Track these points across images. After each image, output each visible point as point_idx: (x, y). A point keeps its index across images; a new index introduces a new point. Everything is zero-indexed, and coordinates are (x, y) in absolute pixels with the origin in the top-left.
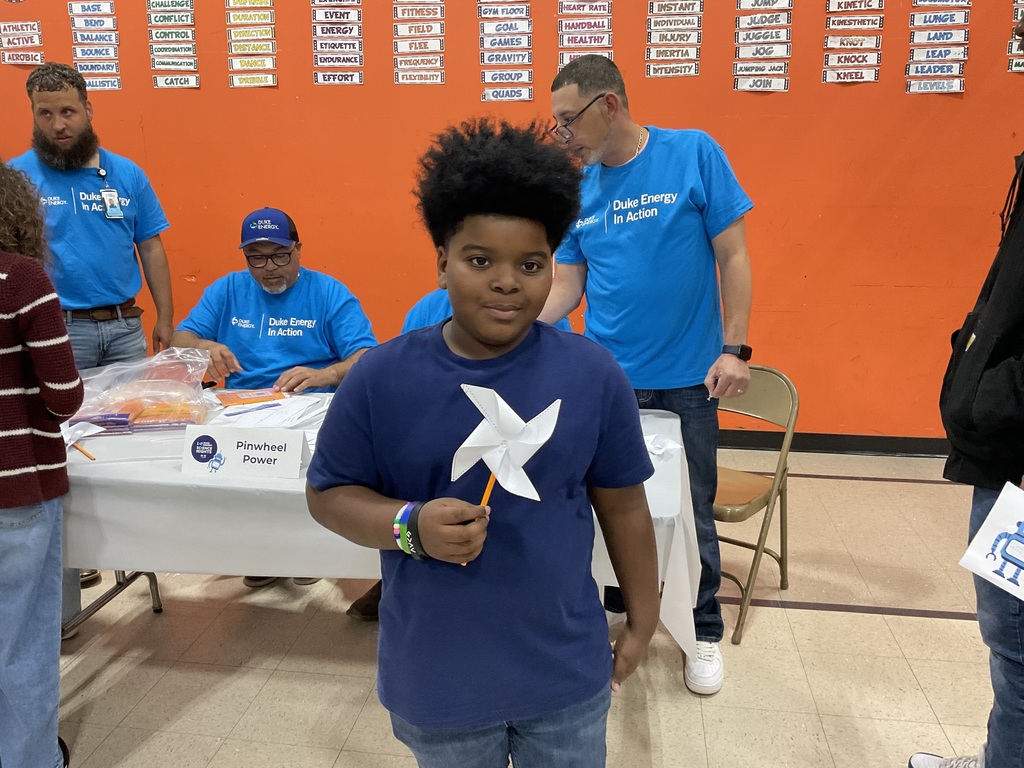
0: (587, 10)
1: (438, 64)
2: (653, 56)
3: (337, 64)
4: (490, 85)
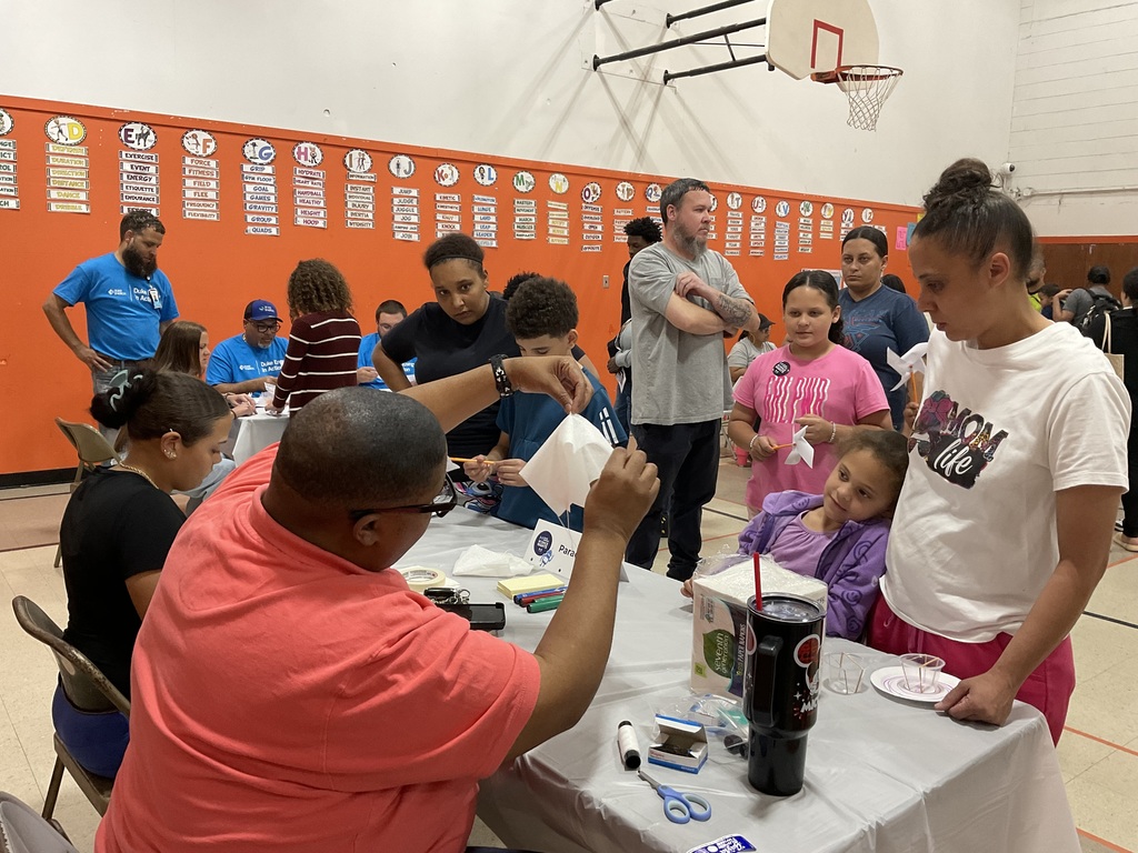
0: (310, 184)
1: (215, 208)
2: (349, 215)
3: (139, 201)
4: (251, 224)
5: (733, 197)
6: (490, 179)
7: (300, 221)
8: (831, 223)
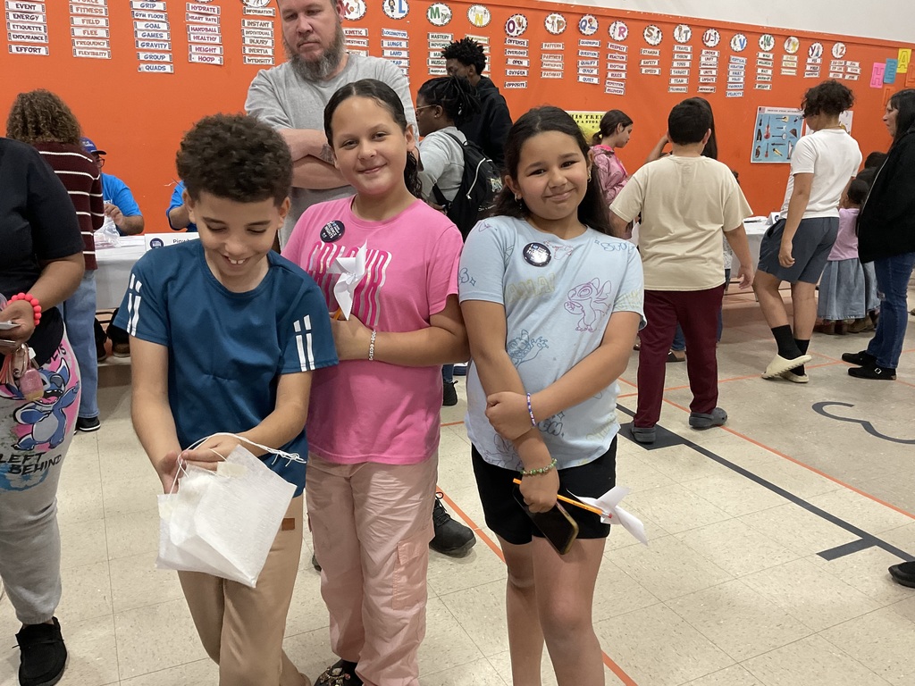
0: (204, 20)
1: (105, 46)
2: (247, 52)
3: (27, 40)
4: (143, 62)
5: (680, 29)
6: (401, 11)
7: (195, 59)
8: (796, 58)
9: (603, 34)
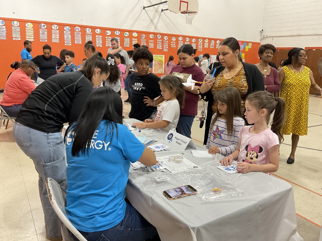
0: (78, 35)
1: (58, 40)
3: (43, 39)
4: (66, 43)
5: (180, 38)
6: (118, 33)
7: (76, 43)
8: (208, 44)
9: (162, 39)
